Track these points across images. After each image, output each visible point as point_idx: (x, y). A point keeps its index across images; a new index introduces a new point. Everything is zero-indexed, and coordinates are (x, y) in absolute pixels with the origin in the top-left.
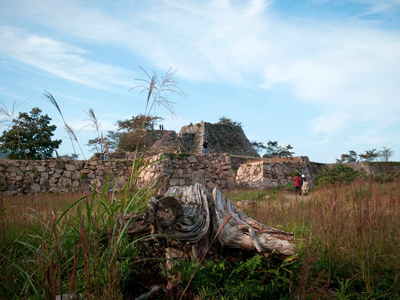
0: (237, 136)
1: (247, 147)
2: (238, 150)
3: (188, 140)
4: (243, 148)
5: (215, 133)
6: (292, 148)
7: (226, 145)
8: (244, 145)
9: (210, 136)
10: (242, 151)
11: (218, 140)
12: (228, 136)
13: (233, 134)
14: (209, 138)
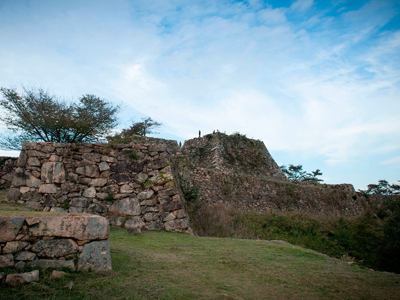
0: (259, 153)
1: (273, 169)
2: (264, 173)
3: (194, 156)
4: (269, 170)
5: (232, 147)
6: (321, 174)
7: (247, 165)
8: (270, 166)
9: (226, 150)
10: (268, 174)
11: (236, 158)
12: (249, 153)
13: (255, 151)
14: (225, 153)
